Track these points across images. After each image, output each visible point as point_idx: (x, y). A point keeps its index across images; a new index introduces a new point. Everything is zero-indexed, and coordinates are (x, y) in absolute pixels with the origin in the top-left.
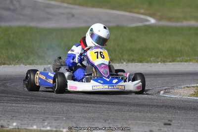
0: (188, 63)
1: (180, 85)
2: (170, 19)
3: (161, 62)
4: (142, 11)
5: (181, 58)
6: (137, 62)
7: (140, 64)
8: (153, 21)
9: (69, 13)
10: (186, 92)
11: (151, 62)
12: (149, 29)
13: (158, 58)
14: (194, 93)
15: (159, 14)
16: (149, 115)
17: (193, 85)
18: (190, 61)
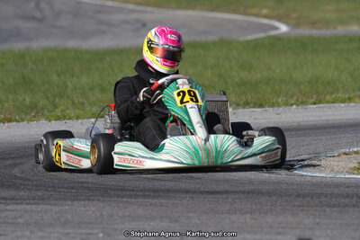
0: (346, 104)
1: (332, 150)
2: (313, 24)
3: (298, 105)
4: (265, 11)
5: (334, 96)
6: (254, 107)
7: (259, 110)
8: (284, 28)
9: (137, 21)
10: (342, 164)
11: (279, 106)
12: (277, 43)
13: (291, 97)
14: (357, 165)
15: (294, 15)
16: (270, 219)
17: (355, 149)
18: (350, 99)
